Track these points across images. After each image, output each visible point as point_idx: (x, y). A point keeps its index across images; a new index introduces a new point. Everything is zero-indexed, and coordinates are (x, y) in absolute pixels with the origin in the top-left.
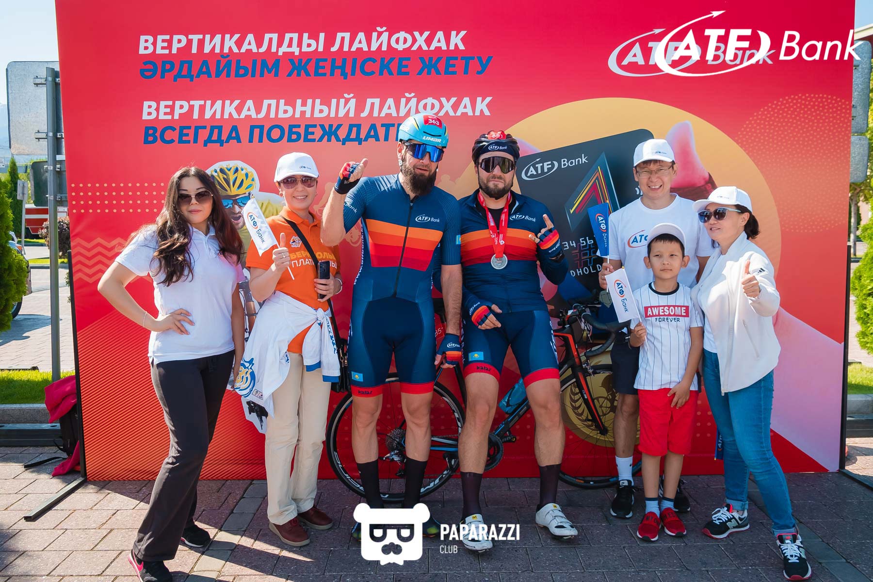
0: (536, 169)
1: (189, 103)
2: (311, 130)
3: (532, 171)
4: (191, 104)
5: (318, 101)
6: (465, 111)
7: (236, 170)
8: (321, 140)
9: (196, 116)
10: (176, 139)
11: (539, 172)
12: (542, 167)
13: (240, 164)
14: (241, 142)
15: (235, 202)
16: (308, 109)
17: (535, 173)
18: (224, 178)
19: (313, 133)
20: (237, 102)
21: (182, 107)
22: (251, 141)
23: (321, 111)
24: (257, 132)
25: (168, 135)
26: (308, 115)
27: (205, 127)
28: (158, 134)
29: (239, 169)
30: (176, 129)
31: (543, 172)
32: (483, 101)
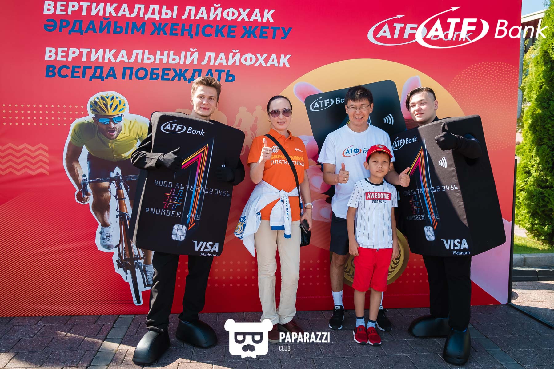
0: (319, 104)
1: (79, 50)
2: (166, 72)
3: (317, 105)
4: (81, 50)
5: (172, 53)
6: (273, 63)
7: (113, 98)
8: (173, 79)
9: (84, 59)
10: (70, 75)
11: (322, 106)
12: (323, 103)
13: (115, 94)
14: (116, 79)
15: (111, 120)
16: (165, 57)
17: (318, 107)
18: (103, 103)
19: (168, 74)
20: (114, 51)
21: (74, 52)
22: (124, 78)
23: (174, 59)
24: (128, 72)
25: (64, 72)
26: (165, 62)
27: (91, 67)
28: (56, 71)
29: (115, 97)
30: (69, 68)
31: (324, 106)
32: (285, 57)
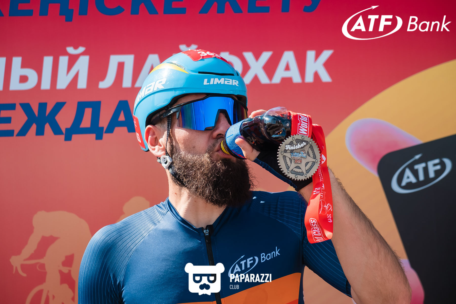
0: (415, 173)
2: (4, 114)
3: (409, 177)
5: (17, 61)
6: (287, 74)
8: (23, 132)
11: (421, 178)
12: (426, 170)
17: (414, 180)
19: (8, 120)
23: (24, 79)
31: (427, 179)
32: (317, 56)
